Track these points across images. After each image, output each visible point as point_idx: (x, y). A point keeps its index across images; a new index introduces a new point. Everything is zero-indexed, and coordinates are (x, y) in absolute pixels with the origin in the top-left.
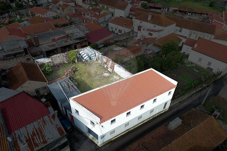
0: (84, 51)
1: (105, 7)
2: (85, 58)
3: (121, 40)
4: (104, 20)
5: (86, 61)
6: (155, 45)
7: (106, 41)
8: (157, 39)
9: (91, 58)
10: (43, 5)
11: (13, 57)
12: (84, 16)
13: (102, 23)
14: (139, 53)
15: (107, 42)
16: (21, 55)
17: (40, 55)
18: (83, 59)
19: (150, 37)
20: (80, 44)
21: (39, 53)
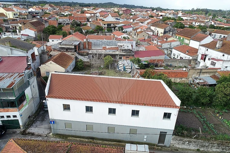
0: (122, 62)
1: (182, 38)
2: (120, 68)
3: (176, 66)
4: (169, 47)
5: (120, 70)
6: (214, 77)
7: (154, 60)
8: (220, 70)
9: (126, 69)
10: (127, 33)
11: (65, 50)
12: (152, 42)
13: (166, 49)
14: (183, 79)
15: (156, 62)
16: (71, 51)
17: (86, 55)
18: (118, 68)
19: (212, 67)
20: (126, 57)
21: (85, 53)
